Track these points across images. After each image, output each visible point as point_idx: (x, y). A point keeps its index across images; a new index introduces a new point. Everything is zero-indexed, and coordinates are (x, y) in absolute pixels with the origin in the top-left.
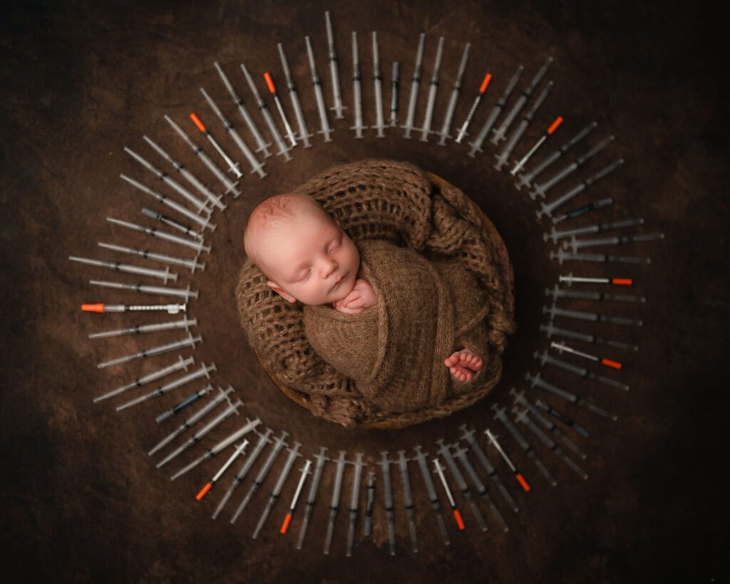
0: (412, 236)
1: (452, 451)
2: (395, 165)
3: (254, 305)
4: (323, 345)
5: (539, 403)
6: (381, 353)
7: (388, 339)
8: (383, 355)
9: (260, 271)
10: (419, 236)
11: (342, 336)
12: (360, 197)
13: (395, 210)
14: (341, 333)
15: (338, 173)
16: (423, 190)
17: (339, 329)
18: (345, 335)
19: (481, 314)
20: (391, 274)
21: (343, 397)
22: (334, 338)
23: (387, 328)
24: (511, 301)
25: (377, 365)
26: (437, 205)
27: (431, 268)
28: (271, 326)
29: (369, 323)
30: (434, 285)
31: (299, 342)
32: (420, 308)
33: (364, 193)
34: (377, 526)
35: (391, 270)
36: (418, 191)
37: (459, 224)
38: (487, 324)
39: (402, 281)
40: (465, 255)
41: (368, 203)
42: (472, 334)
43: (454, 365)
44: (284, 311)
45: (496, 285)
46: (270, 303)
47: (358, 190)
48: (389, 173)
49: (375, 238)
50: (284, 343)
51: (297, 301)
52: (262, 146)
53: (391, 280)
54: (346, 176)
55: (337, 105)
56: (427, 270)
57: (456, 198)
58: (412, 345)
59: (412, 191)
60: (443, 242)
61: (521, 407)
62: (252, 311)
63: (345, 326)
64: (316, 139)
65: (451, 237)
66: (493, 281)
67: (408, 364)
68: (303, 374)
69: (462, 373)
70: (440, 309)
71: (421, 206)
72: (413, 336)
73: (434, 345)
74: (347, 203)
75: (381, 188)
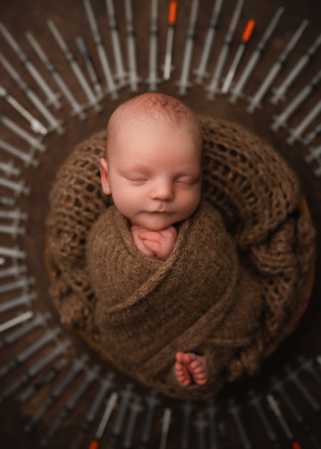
0: (245, 232)
1: (132, 400)
2: (284, 165)
3: (78, 168)
4: (95, 249)
5: (222, 426)
6: (131, 300)
7: (147, 296)
8: (131, 304)
9: (106, 147)
10: (251, 237)
11: (113, 257)
12: (235, 164)
13: (251, 200)
14: (115, 253)
15: (235, 131)
16: (288, 205)
17: (116, 249)
18: (116, 259)
19: (241, 341)
20: (202, 246)
21: (81, 299)
22: (106, 252)
23: (154, 287)
24: (272, 349)
25: (120, 306)
26: (287, 226)
27: (235, 271)
28: (73, 195)
29: (143, 269)
30: (225, 288)
31: (83, 228)
32: (197, 296)
33: (241, 164)
34: (35, 401)
35: (204, 243)
36: (283, 202)
37: (289, 257)
39: (203, 260)
40: (271, 283)
41: (236, 175)
42: (219, 352)
43: (182, 363)
44: (93, 194)
45: (273, 328)
46: (89, 178)
47: (238, 158)
48: (275, 167)
49: (216, 207)
50: (72, 218)
51: (110, 196)
52: (201, 71)
53: (195, 251)
54: (239, 139)
55: (280, 92)
56: (231, 270)
57: (305, 235)
58: (162, 316)
59: (278, 197)
60: (264, 258)
61: (206, 417)
62: (71, 171)
63: (124, 252)
64: (243, 102)
65: (275, 261)
66: (273, 323)
67: (146, 327)
68: (65, 254)
69: (183, 375)
70: (212, 310)
71: (274, 215)
72: (169, 312)
73: (180, 333)
74: (220, 159)
75: (257, 172)
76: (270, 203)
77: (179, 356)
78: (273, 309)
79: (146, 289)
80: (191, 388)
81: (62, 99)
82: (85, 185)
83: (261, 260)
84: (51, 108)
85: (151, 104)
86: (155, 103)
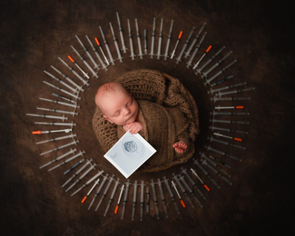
0: (159, 99)
1: (178, 177)
5: (211, 157)
10: (161, 99)
12: (138, 83)
13: (152, 89)
15: (129, 75)
16: (162, 82)
19: (186, 127)
24: (197, 121)
30: (166, 117)
32: (161, 126)
33: (140, 82)
34: (152, 208)
36: (160, 82)
38: (188, 130)
40: (179, 106)
41: (141, 85)
42: (182, 135)
43: (176, 147)
44: (109, 129)
45: (191, 117)
47: (137, 81)
48: (149, 75)
52: (96, 66)
54: (133, 76)
55: (124, 48)
57: (176, 83)
59: (158, 82)
60: (170, 102)
61: (204, 159)
64: (117, 62)
66: (190, 115)
69: (179, 150)
70: (169, 126)
71: (162, 87)
72: (159, 137)
73: (168, 139)
74: (133, 84)
75: (146, 80)
76: (157, 85)
77: (174, 146)
78: (186, 112)
79: (146, 137)
80: (185, 151)
81: (66, 115)
82: (104, 130)
83: (169, 103)
84: (65, 121)
85: (103, 92)
86: (104, 91)
